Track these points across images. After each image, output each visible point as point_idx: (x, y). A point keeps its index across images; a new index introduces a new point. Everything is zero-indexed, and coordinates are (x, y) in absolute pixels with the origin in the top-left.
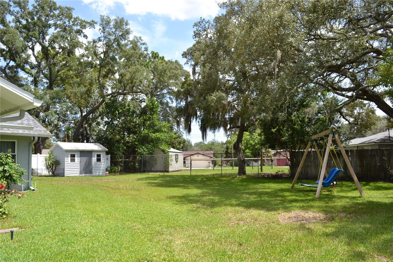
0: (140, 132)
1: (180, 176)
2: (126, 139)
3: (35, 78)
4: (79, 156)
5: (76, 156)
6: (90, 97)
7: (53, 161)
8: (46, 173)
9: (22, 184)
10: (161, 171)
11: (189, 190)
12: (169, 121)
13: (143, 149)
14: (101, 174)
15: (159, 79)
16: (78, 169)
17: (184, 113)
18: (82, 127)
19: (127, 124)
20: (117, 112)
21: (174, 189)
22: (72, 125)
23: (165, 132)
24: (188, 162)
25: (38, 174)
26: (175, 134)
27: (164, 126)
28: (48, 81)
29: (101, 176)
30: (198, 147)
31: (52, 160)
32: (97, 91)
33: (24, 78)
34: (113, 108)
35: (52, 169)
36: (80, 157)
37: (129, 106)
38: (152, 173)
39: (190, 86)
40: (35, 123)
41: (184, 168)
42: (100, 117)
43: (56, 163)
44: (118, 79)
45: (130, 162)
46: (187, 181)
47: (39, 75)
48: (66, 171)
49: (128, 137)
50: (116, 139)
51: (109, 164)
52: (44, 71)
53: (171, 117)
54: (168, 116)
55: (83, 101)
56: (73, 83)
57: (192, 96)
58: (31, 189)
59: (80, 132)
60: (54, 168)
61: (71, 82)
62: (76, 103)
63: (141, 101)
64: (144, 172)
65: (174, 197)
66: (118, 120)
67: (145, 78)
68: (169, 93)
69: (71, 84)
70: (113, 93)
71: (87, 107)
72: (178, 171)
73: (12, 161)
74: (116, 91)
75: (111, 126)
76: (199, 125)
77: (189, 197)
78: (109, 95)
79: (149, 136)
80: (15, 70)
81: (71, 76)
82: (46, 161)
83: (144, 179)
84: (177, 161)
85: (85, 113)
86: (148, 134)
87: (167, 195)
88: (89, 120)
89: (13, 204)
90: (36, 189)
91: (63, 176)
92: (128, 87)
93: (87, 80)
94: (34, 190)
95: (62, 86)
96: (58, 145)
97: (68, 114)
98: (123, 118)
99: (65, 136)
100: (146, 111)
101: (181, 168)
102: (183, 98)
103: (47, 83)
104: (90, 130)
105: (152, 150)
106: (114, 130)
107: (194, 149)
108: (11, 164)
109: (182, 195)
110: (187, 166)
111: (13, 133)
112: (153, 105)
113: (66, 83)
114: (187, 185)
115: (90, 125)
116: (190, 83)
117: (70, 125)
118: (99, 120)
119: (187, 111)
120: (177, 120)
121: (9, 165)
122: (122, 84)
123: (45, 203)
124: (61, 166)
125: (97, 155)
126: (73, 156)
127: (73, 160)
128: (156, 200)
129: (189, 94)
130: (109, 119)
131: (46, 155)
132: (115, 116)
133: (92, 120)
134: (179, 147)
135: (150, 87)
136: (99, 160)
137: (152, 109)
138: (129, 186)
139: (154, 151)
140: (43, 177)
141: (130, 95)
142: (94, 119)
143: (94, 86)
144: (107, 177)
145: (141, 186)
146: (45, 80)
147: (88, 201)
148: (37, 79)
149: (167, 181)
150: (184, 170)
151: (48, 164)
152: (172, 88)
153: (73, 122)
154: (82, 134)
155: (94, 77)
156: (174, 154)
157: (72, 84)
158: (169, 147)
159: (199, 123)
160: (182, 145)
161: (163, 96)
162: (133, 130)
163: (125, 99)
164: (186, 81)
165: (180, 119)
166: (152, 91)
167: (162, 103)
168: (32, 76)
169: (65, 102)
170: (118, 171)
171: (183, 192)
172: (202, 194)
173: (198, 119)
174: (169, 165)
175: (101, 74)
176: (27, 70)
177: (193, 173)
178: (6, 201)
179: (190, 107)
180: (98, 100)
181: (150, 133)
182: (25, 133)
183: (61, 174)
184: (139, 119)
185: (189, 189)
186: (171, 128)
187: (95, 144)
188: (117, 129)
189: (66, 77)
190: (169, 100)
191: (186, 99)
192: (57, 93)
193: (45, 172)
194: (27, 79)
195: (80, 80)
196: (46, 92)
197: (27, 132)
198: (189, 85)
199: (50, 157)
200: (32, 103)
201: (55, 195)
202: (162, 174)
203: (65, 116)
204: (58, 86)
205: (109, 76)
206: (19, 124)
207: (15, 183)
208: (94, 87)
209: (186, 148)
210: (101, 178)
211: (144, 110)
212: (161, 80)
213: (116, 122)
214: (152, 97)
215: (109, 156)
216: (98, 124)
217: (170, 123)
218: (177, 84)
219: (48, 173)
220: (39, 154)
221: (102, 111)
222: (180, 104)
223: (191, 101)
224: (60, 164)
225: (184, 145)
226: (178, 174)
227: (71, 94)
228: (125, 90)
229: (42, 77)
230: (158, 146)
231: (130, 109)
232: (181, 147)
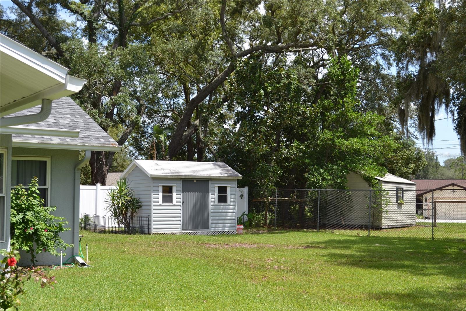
0: (314, 136)
1: (407, 239)
2: (283, 153)
3: (90, 23)
4: (181, 189)
5: (174, 189)
6: (202, 58)
7: (126, 201)
8: (113, 225)
9: (59, 251)
10: (361, 227)
11: (426, 278)
12: (381, 111)
13: (321, 175)
14: (227, 229)
15: (357, 12)
16: (179, 219)
17: (416, 92)
18: (189, 125)
19: (283, 119)
20: (262, 92)
21: (390, 273)
22: (167, 121)
23: (372, 135)
24: (427, 206)
25: (97, 227)
26: (397, 139)
27: (370, 123)
28: (116, 28)
29: (228, 234)
30: (453, 170)
31: (126, 198)
32: (218, 46)
33: (69, 24)
34: (253, 82)
35: (125, 217)
36: (183, 192)
37: (288, 77)
38: (342, 231)
39: (432, 25)
40: (85, 120)
41: (419, 220)
42: (226, 103)
43: (133, 205)
44: (265, 17)
45: (292, 203)
46: (424, 254)
47: (99, 16)
48: (153, 223)
49: (287, 147)
50: (260, 153)
51: (246, 209)
52: (107, 7)
53: (387, 99)
54: (380, 99)
55: (189, 70)
56: (167, 30)
57: (436, 49)
58: (78, 262)
59: (183, 137)
60: (129, 215)
61: (164, 27)
62: (174, 74)
63: (317, 66)
64: (323, 226)
65: (387, 296)
66: (266, 109)
67: (325, 10)
68: (380, 43)
69: (163, 32)
70: (252, 49)
71: (198, 83)
72: (402, 227)
73: (40, 201)
74: (260, 43)
75: (250, 124)
76: (453, 120)
77: (424, 298)
78: (245, 53)
79: (336, 145)
80: (51, 7)
81: (162, 14)
82: (113, 199)
83: (321, 246)
84: (400, 205)
85: (195, 95)
86: (333, 140)
87: (369, 289)
88: (202, 110)
89: (36, 296)
90: (88, 262)
91: (148, 233)
92: (286, 34)
93: (197, 23)
94: (83, 264)
95: (146, 37)
96: (137, 166)
97: (158, 98)
98: (276, 105)
99: (152, 147)
100: (327, 87)
101: (410, 221)
102: (414, 56)
103: (114, 32)
104: (205, 131)
105: (341, 177)
106: (255, 132)
107: (443, 175)
108: (38, 209)
109: (407, 291)
110: (425, 214)
111: (41, 143)
112: (344, 74)
113: (153, 30)
114: (421, 265)
115: (205, 122)
116: (431, 19)
117: (162, 122)
118: (224, 110)
119: (424, 86)
120: (400, 109)
121: (33, 210)
122: (273, 27)
123: (100, 298)
124: (144, 211)
125: (219, 187)
126: (168, 190)
127: (167, 199)
128: (344, 302)
129: (429, 46)
130: (245, 109)
131: (113, 187)
132: (259, 102)
133: (207, 111)
134: (406, 170)
135: (337, 33)
136: (222, 199)
137: (341, 84)
138: (286, 262)
139: (345, 178)
140: (107, 235)
141: (291, 51)
142: (214, 108)
143: (212, 34)
144: (239, 238)
145: (313, 264)
146: (110, 26)
147: (191, 296)
148: (94, 24)
149: (373, 251)
150: (419, 225)
151: (116, 206)
152: (389, 32)
153: (169, 114)
154: (189, 141)
155: (212, 15)
156: (394, 187)
157: (166, 33)
158: (380, 171)
159: (453, 115)
160: (412, 166)
161: (368, 51)
162: (298, 133)
163: (281, 61)
164: (421, 14)
165: (408, 106)
166: (340, 42)
167: (364, 68)
168: (85, 18)
169: (151, 72)
170: (265, 224)
171: (411, 284)
172: (458, 292)
173: (451, 105)
174: (380, 212)
175: (227, 8)
176: (73, 7)
177: (439, 235)
178: (19, 292)
179: (430, 76)
180: (221, 65)
181: (338, 138)
182: (65, 143)
183: (142, 228)
184: (311, 106)
185: (427, 275)
186: (388, 126)
187: (214, 165)
188: (262, 130)
189: (153, 18)
190: (381, 61)
191: (422, 58)
192: (134, 53)
193: (111, 224)
194: (73, 25)
195: (183, 22)
196: (112, 54)
197: (68, 141)
198: (429, 23)
199: (120, 192)
200: (64, 86)
201: (125, 277)
202: (364, 233)
203: (152, 101)
204: (137, 38)
205: (243, 11)
206: (50, 126)
207: (45, 250)
208: (213, 36)
209: (424, 171)
210: (227, 238)
211: (322, 86)
212: (362, 15)
213: (260, 114)
214: (341, 54)
215: (246, 190)
216: (222, 119)
217: (384, 115)
218: (399, 23)
219: (116, 225)
220: (99, 185)
221: (230, 90)
222: (407, 68)
223: (433, 62)
224: (141, 206)
225: (418, 166)
226: (402, 235)
227: (163, 54)
228: (279, 41)
229: (104, 21)
230: (355, 167)
231: (290, 83)
232: (410, 171)
